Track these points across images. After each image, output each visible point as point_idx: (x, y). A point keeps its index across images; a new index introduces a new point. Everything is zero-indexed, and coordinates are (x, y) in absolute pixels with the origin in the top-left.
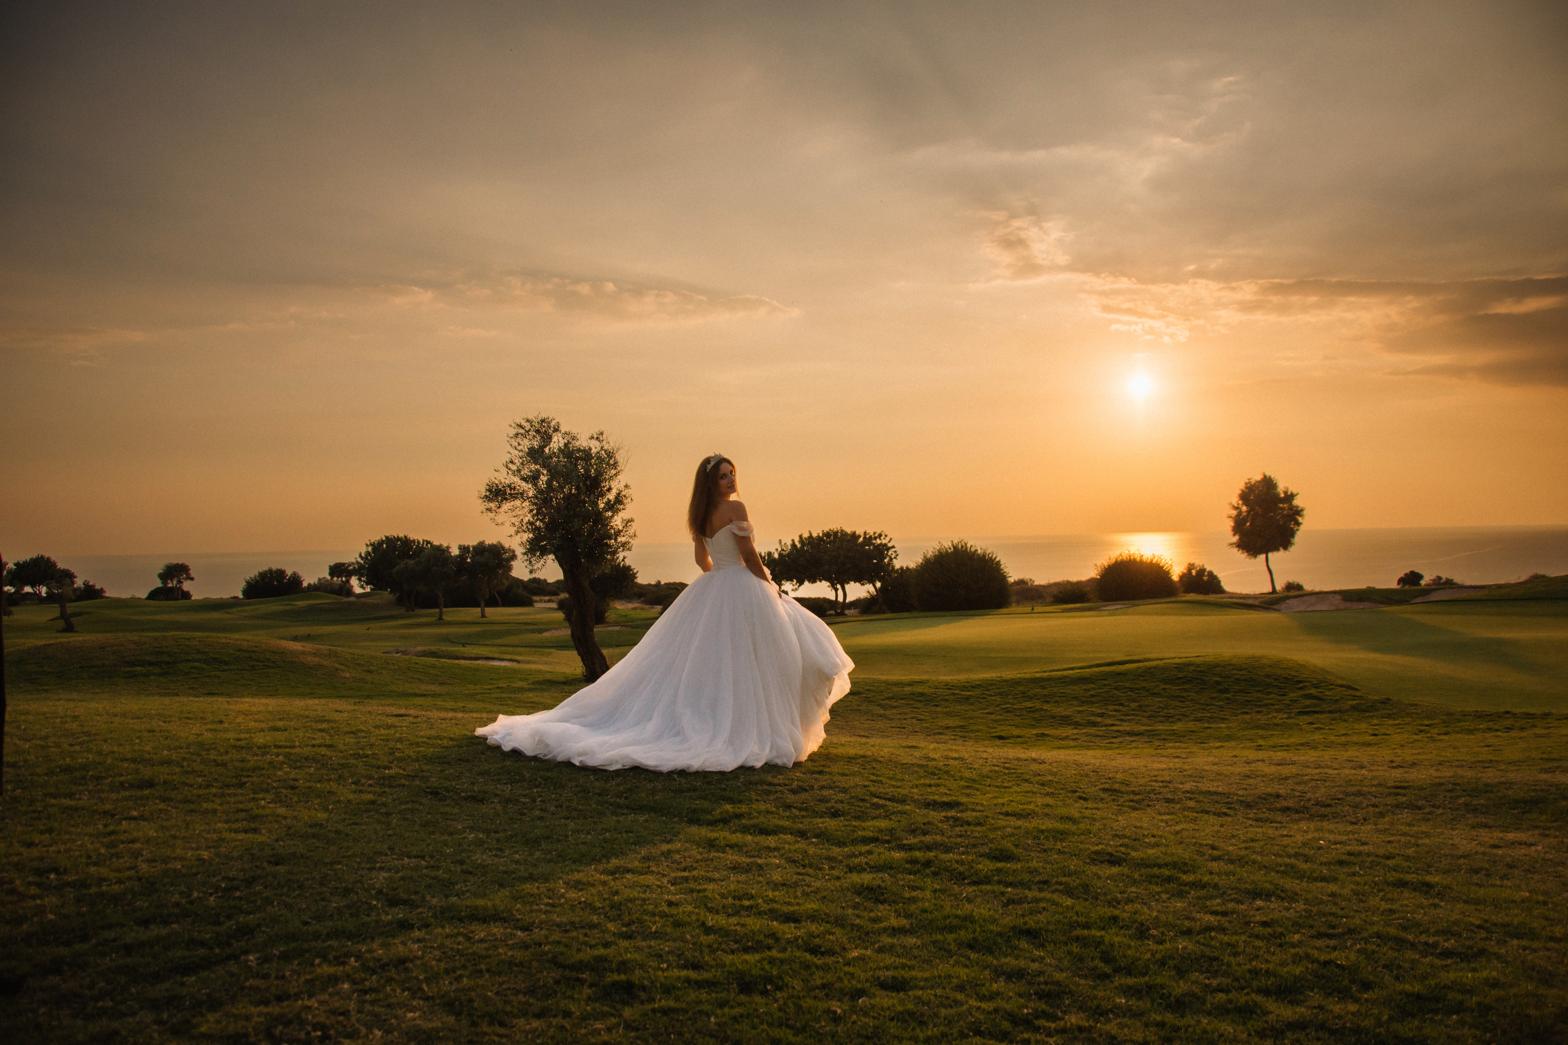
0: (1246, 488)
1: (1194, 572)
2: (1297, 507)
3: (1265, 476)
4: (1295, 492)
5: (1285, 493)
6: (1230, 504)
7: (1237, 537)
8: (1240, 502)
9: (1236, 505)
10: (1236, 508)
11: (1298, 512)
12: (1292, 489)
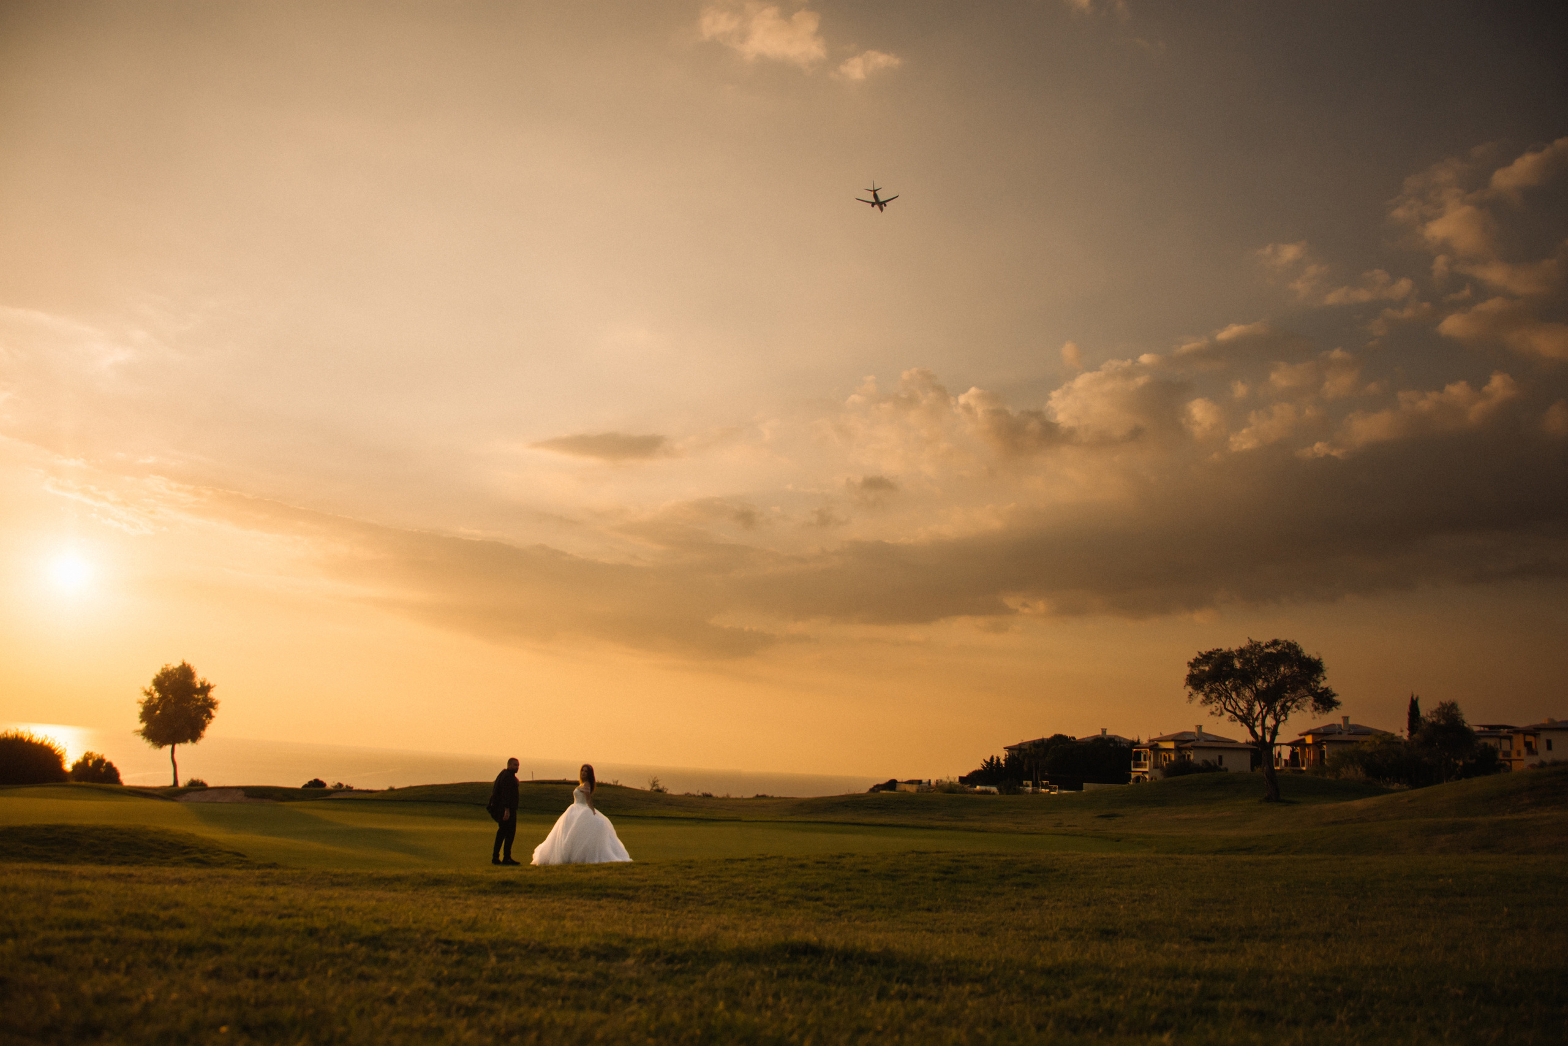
0: (162, 674)
1: (90, 762)
2: (212, 700)
3: (184, 664)
4: (212, 684)
5: (202, 684)
6: (143, 688)
7: (144, 725)
8: (154, 688)
9: (148, 690)
10: (149, 694)
11: (212, 704)
12: (210, 681)
